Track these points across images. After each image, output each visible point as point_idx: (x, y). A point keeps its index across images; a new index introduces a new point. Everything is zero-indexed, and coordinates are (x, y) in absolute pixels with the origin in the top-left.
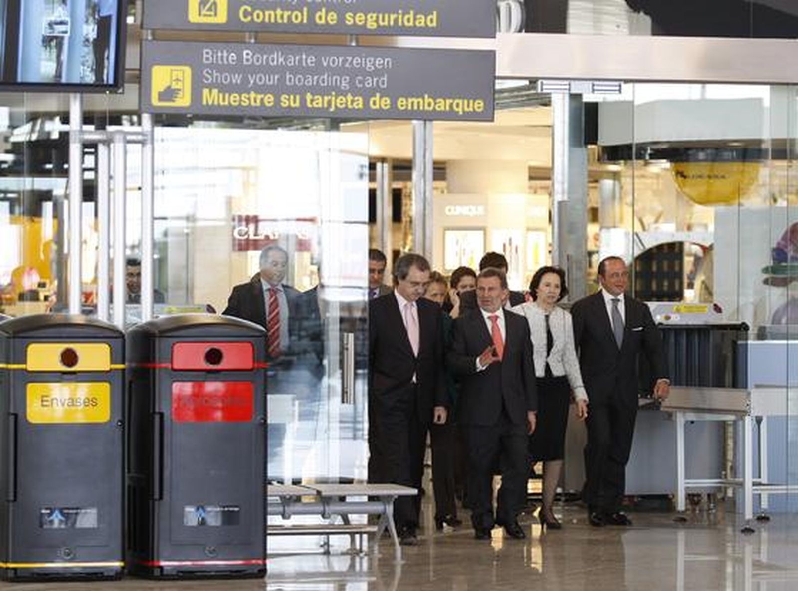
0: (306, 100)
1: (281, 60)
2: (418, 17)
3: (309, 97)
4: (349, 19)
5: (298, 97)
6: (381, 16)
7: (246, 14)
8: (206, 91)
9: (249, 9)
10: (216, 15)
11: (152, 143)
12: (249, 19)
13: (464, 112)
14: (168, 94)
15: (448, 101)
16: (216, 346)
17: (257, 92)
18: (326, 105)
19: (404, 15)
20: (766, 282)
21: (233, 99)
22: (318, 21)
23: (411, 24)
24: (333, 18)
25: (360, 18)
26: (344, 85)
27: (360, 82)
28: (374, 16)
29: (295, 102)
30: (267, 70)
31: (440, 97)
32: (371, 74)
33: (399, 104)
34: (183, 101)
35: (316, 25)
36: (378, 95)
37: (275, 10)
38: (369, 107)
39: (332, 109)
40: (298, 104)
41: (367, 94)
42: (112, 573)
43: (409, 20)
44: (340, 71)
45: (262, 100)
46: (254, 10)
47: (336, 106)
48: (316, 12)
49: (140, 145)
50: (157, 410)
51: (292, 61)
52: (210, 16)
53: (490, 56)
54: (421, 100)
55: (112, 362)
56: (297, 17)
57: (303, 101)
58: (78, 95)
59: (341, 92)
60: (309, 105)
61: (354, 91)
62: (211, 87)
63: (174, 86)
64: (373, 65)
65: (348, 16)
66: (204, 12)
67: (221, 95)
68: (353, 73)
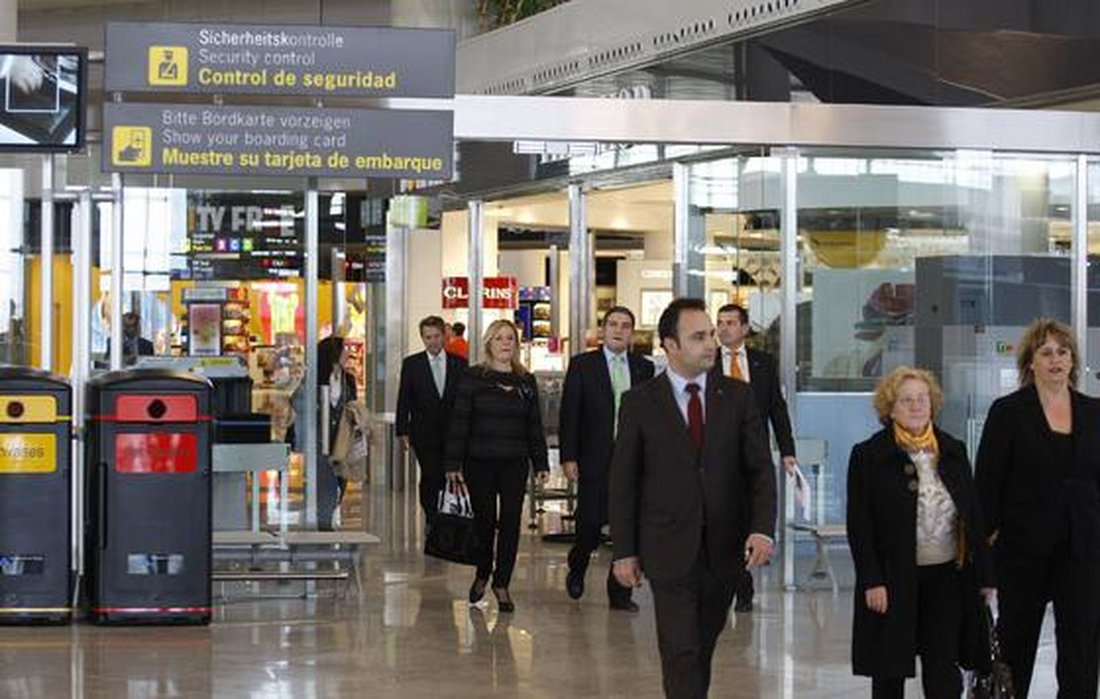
0: (264, 159)
1: (240, 120)
2: (376, 77)
3: (268, 156)
4: (307, 80)
5: (257, 157)
6: (339, 78)
7: (205, 75)
8: (166, 151)
9: (209, 71)
10: (176, 77)
11: (122, 202)
12: (209, 80)
13: (422, 170)
14: (129, 153)
15: (407, 161)
16: (160, 398)
17: (216, 152)
18: (284, 164)
19: (362, 76)
20: (858, 336)
21: (193, 158)
22: (277, 83)
23: (369, 85)
24: (291, 80)
25: (318, 80)
26: (303, 144)
27: (319, 141)
28: (333, 77)
29: (254, 160)
30: (226, 130)
31: (398, 156)
32: (330, 134)
33: (357, 162)
34: (144, 160)
35: (276, 87)
36: (336, 154)
37: (234, 72)
38: (328, 166)
39: (291, 167)
40: (257, 163)
41: (325, 153)
42: (58, 619)
43: (367, 81)
44: (299, 131)
45: (221, 159)
46: (213, 72)
47: (295, 164)
48: (274, 75)
49: (110, 204)
50: (102, 460)
51: (251, 121)
52: (171, 78)
53: (448, 116)
54: (379, 159)
55: (58, 414)
56: (256, 79)
57: (262, 159)
58: (50, 156)
59: (299, 152)
60: (268, 164)
61: (313, 151)
62: (170, 147)
63: (135, 146)
64: (332, 124)
65: (307, 77)
66: (164, 75)
67: (181, 156)
68: (311, 133)
